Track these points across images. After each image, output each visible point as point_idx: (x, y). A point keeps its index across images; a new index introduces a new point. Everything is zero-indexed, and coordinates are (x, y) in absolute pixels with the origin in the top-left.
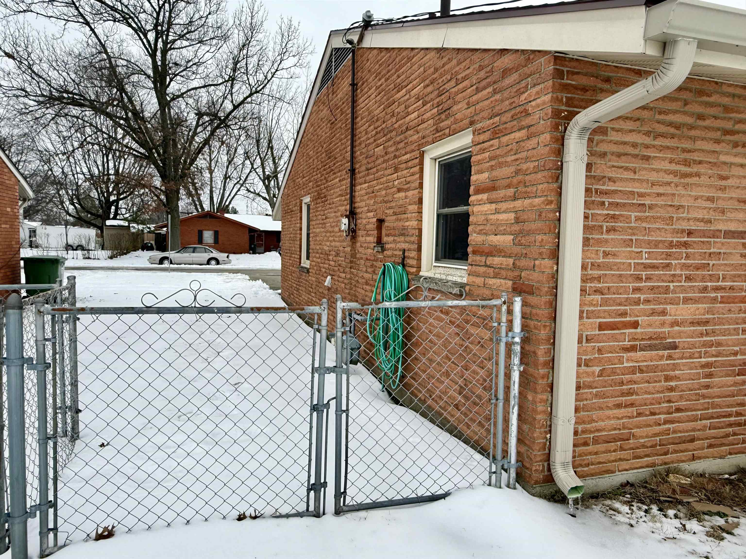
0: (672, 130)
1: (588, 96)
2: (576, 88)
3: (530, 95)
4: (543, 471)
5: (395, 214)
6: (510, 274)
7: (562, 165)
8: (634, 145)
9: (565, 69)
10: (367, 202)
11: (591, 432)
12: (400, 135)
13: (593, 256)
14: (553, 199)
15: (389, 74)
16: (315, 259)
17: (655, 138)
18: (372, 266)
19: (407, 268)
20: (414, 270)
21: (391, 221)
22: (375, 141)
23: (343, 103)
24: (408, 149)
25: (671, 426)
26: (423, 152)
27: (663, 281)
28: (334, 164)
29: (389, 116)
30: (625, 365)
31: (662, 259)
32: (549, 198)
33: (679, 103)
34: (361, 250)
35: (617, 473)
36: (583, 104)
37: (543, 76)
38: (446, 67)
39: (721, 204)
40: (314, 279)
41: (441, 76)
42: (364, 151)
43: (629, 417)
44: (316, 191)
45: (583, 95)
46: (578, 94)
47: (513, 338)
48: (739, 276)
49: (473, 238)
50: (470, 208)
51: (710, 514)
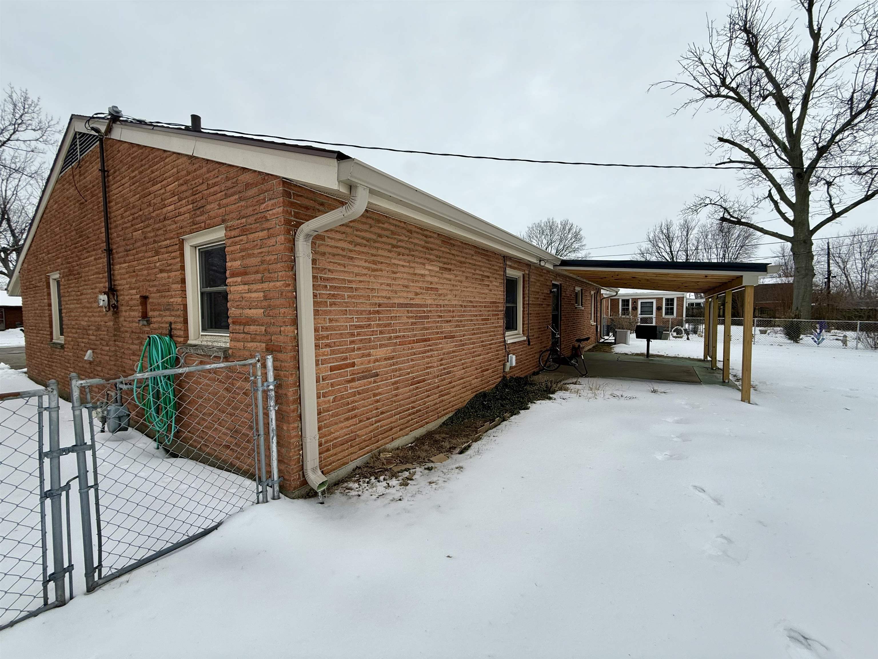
0: (365, 242)
1: (309, 213)
2: (300, 206)
3: (267, 206)
4: (299, 478)
5: (159, 291)
6: (263, 338)
7: (295, 259)
8: (343, 249)
9: (292, 192)
10: (128, 280)
11: (331, 441)
12: (158, 223)
13: (322, 322)
14: (290, 283)
15: (143, 168)
16: (70, 335)
17: (355, 246)
18: (138, 338)
19: (175, 338)
20: (182, 339)
21: (155, 297)
22: (132, 225)
23: (93, 186)
24: (167, 236)
25: (379, 424)
26: (183, 240)
27: (367, 335)
28: (87, 243)
29: (145, 205)
30: (349, 391)
31: (366, 322)
32: (287, 282)
33: (367, 226)
34: (125, 324)
35: (350, 463)
36: (307, 218)
37: (275, 193)
38: (198, 173)
39: (395, 288)
40: (70, 354)
41: (194, 179)
42: (121, 233)
43: (355, 425)
44: (66, 268)
45: (305, 212)
46: (302, 211)
47: (269, 386)
48: (407, 329)
49: (232, 312)
50: (228, 288)
51: (402, 471)
